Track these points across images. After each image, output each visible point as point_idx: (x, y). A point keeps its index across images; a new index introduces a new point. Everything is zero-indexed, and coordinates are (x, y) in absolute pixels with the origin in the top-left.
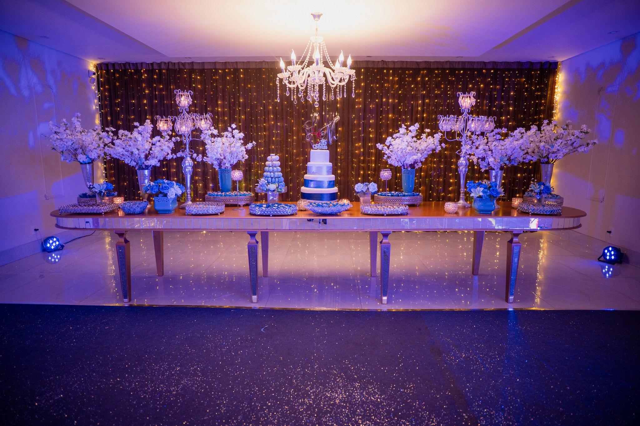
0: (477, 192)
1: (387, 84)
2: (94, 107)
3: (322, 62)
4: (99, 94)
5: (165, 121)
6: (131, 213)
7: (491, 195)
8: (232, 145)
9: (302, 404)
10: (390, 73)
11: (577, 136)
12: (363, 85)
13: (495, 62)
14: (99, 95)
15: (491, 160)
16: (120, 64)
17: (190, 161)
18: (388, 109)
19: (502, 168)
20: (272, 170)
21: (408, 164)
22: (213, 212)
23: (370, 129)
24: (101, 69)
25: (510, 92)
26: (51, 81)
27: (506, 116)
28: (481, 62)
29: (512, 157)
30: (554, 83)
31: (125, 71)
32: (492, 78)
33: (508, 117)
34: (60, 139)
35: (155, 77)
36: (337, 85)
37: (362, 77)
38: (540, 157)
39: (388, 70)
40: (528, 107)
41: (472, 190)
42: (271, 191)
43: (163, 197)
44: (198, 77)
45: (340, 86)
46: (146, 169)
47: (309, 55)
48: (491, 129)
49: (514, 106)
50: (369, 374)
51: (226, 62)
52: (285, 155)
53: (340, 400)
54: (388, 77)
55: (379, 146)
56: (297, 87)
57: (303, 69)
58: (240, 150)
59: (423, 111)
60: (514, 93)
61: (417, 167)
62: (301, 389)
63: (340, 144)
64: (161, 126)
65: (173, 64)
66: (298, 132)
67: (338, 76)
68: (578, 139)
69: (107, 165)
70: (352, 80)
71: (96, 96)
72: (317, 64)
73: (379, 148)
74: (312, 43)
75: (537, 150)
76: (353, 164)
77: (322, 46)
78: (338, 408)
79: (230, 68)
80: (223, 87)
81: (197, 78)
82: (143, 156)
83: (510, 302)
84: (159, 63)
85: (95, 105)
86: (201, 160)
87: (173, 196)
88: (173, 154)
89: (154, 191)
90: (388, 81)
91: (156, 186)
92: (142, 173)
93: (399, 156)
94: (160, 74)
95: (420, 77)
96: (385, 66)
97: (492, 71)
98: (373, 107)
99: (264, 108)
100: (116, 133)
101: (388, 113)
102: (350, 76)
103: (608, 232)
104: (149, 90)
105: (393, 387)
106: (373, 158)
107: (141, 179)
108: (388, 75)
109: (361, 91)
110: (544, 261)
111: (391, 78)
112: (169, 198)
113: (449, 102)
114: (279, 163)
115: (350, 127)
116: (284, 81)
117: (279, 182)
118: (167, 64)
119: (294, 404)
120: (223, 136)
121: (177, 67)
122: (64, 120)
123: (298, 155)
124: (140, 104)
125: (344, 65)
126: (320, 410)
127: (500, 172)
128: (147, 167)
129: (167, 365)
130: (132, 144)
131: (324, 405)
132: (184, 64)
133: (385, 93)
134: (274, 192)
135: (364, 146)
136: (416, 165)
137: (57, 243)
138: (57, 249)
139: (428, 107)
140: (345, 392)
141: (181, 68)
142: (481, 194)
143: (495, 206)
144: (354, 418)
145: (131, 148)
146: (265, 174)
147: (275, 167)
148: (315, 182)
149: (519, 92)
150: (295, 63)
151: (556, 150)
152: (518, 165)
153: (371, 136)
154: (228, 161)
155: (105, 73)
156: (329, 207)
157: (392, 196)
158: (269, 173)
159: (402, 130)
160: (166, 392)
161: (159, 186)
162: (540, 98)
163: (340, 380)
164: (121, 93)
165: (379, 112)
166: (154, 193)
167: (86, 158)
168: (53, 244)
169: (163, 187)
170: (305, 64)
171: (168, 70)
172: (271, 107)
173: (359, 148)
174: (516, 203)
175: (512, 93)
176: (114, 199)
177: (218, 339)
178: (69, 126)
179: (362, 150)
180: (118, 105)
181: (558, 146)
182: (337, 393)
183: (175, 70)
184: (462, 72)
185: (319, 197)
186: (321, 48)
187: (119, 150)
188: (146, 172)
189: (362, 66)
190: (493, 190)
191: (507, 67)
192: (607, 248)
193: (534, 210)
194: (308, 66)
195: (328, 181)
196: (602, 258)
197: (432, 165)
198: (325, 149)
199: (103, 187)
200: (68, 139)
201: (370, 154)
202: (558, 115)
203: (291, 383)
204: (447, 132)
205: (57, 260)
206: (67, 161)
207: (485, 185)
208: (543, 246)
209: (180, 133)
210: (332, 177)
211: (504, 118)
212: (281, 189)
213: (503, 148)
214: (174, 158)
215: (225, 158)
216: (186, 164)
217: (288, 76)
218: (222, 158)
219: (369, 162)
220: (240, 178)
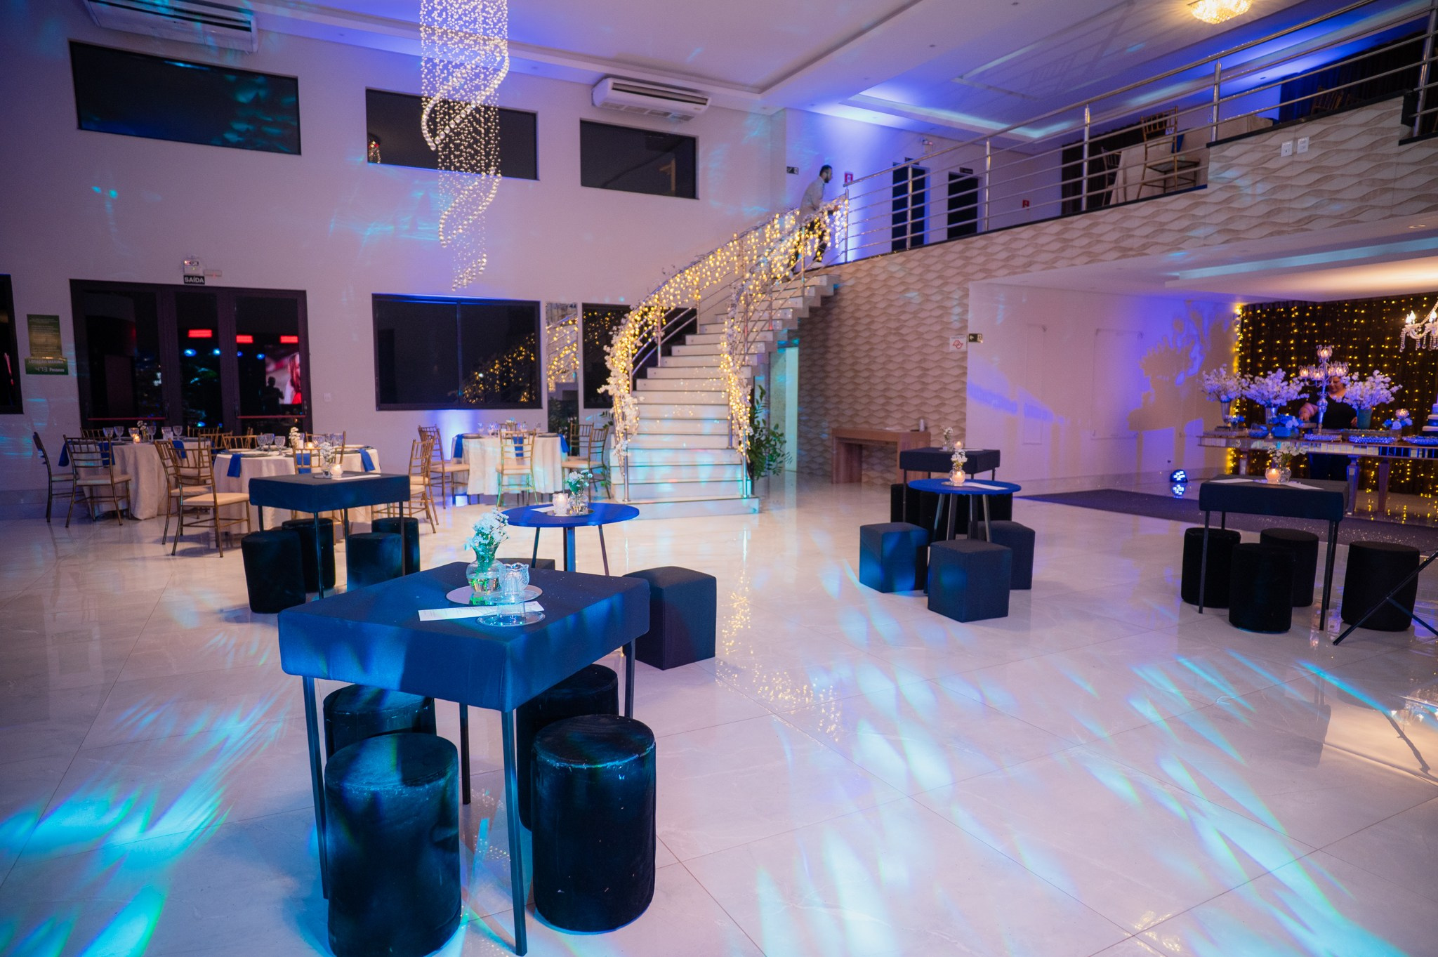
2: (1235, 351)
14: (1242, 337)
24: (1248, 311)
31: (1273, 311)
34: (1210, 385)
35: (1308, 315)
43: (1282, 427)
46: (1274, 408)
58: (1383, 393)
71: (1238, 338)
85: (1235, 348)
87: (1291, 427)
89: (1276, 422)
91: (1279, 419)
92: (1269, 410)
94: (1314, 312)
100: (1252, 379)
104: (1298, 329)
107: (1268, 414)
112: (1287, 427)
120: (1364, 381)
122: (1215, 369)
124: (1285, 344)
128: (1275, 406)
137: (1184, 476)
138: (1182, 481)
145: (1263, 390)
154: (1367, 403)
155: (1251, 314)
161: (1281, 419)
164: (1265, 334)
166: (1276, 424)
167: (1227, 398)
168: (1179, 476)
169: (1284, 420)
176: (1243, 428)
178: (1218, 375)
180: (1261, 346)
188: (1273, 410)
200: (1216, 385)
218: (1363, 399)
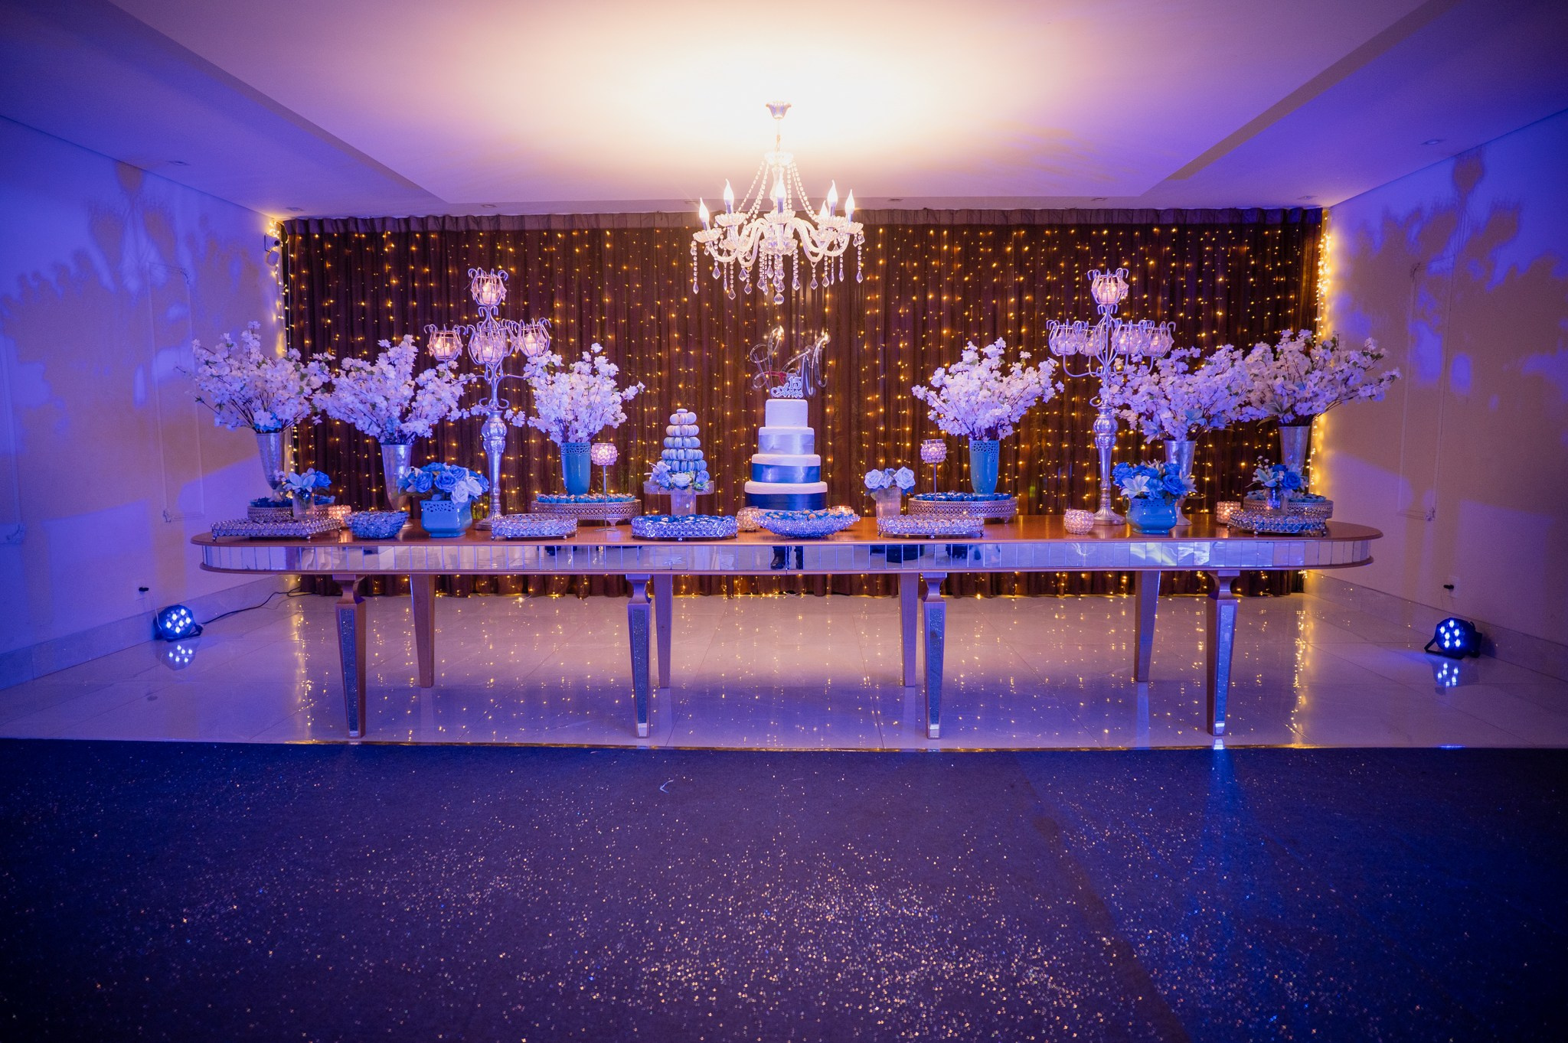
0: (1137, 485)
1: (936, 261)
2: (274, 318)
3: (790, 206)
4: (287, 288)
5: (447, 335)
6: (371, 535)
7: (1167, 492)
8: (593, 390)
9: (753, 922)
10: (943, 237)
11: (1355, 364)
12: (883, 264)
13: (1181, 210)
14: (287, 291)
15: (1166, 415)
16: (336, 220)
17: (500, 425)
18: (939, 316)
19: (1191, 437)
20: (681, 445)
21: (983, 428)
22: (552, 531)
23: (900, 363)
24: (293, 233)
25: (1215, 276)
26: (186, 261)
27: (1209, 331)
28: (1147, 210)
29: (1212, 411)
30: (1316, 255)
31: (346, 237)
32: (1173, 245)
33: (1215, 332)
34: (218, 376)
35: (414, 248)
36: (824, 256)
37: (879, 246)
38: (1277, 410)
39: (939, 228)
40: (1260, 310)
41: (1124, 482)
42: (679, 487)
43: (441, 500)
44: (511, 250)
45: (830, 258)
46: (401, 444)
47: (762, 192)
48: (1164, 350)
49: (1228, 309)
50: (898, 869)
51: (572, 216)
52: (705, 423)
53: (835, 915)
54: (940, 245)
55: (919, 391)
56: (737, 263)
57: (749, 221)
58: (611, 400)
59: (1019, 323)
60: (1225, 278)
61: (1002, 435)
62: (750, 896)
63: (830, 396)
64: (438, 346)
65: (454, 220)
66: (736, 371)
67: (825, 237)
68: (1358, 370)
69: (300, 448)
70: (855, 245)
71: (278, 292)
72: (781, 210)
73: (919, 397)
74: (768, 167)
75: (1269, 395)
76: (861, 443)
77: (791, 174)
78: (830, 930)
79: (581, 227)
80: (565, 272)
81: (507, 251)
82: (396, 413)
83: (1218, 732)
84: (422, 219)
85: (276, 314)
86: (523, 423)
87: (464, 499)
88: (463, 410)
89: (422, 486)
90: (938, 255)
91: (428, 476)
92: (392, 452)
93: (962, 412)
94: (424, 242)
95: (1011, 246)
96: (932, 222)
97: (1174, 230)
98: (905, 314)
99: (659, 319)
100: (334, 364)
101: (939, 326)
102: (852, 237)
103: (1446, 587)
104: (399, 279)
105: (951, 891)
106: (908, 429)
107: (389, 465)
108: (938, 240)
109: (877, 277)
110: (1307, 663)
111: (945, 247)
112: (455, 502)
113: (1079, 299)
114: (695, 429)
115: (855, 362)
116: (708, 248)
117: (696, 471)
118: (441, 221)
119: (735, 922)
120: (572, 371)
121: (462, 227)
122: (227, 336)
123: (735, 423)
124: (378, 311)
125: (839, 212)
126: (793, 933)
127: (1187, 444)
128: (403, 438)
129: (457, 853)
130: (373, 387)
131: (801, 924)
132: (478, 220)
133: (933, 281)
134: (686, 491)
135: (887, 400)
136: (1000, 431)
137: (188, 621)
138: (186, 635)
139: (1031, 312)
140: (847, 901)
141: (471, 228)
142: (1145, 489)
143: (1176, 519)
144: (866, 946)
145: (371, 395)
146: (666, 452)
147: (688, 437)
148: (777, 469)
149: (1237, 277)
150: (732, 208)
151: (1311, 395)
152: (1227, 427)
153: (902, 377)
154: (583, 426)
155: (301, 241)
156: (808, 520)
157: (948, 500)
158: (673, 451)
159: (969, 355)
160: (457, 901)
161: (434, 476)
162: (1285, 288)
163: (835, 880)
164: (335, 286)
165: (918, 324)
166: (422, 491)
167: (272, 419)
168: (178, 623)
169: (442, 478)
170: (754, 213)
171: (442, 233)
172: (673, 315)
173: (874, 406)
174: (1225, 514)
175: (1221, 280)
176: (330, 509)
177: (564, 805)
178: (236, 350)
179: (881, 410)
180: (328, 312)
181: (1315, 385)
182: (828, 902)
183: (458, 234)
184: (1105, 232)
185: (786, 502)
186: (789, 177)
187: (347, 398)
188: (402, 450)
189: (878, 222)
190: (1171, 480)
191: (1207, 221)
192: (1445, 623)
193: (1263, 524)
194: (761, 215)
195: (805, 468)
196: (1434, 647)
197: (1044, 444)
198: (798, 398)
199: (309, 481)
200: (234, 377)
201: (899, 421)
202: (1326, 327)
203: (728, 884)
204: (1067, 356)
205: (186, 660)
206: (229, 426)
207: (1152, 470)
208: (1305, 628)
209: (481, 361)
210: (815, 459)
211: (1203, 335)
212: (701, 483)
213: (1191, 389)
214: (465, 418)
215: (576, 419)
216: (492, 432)
217: (717, 237)
218: (571, 417)
219: (898, 437)
220: (611, 459)
